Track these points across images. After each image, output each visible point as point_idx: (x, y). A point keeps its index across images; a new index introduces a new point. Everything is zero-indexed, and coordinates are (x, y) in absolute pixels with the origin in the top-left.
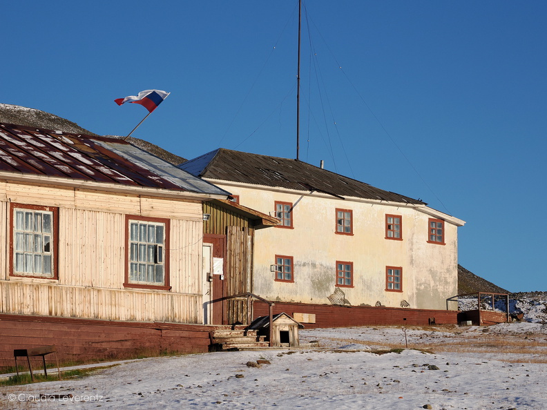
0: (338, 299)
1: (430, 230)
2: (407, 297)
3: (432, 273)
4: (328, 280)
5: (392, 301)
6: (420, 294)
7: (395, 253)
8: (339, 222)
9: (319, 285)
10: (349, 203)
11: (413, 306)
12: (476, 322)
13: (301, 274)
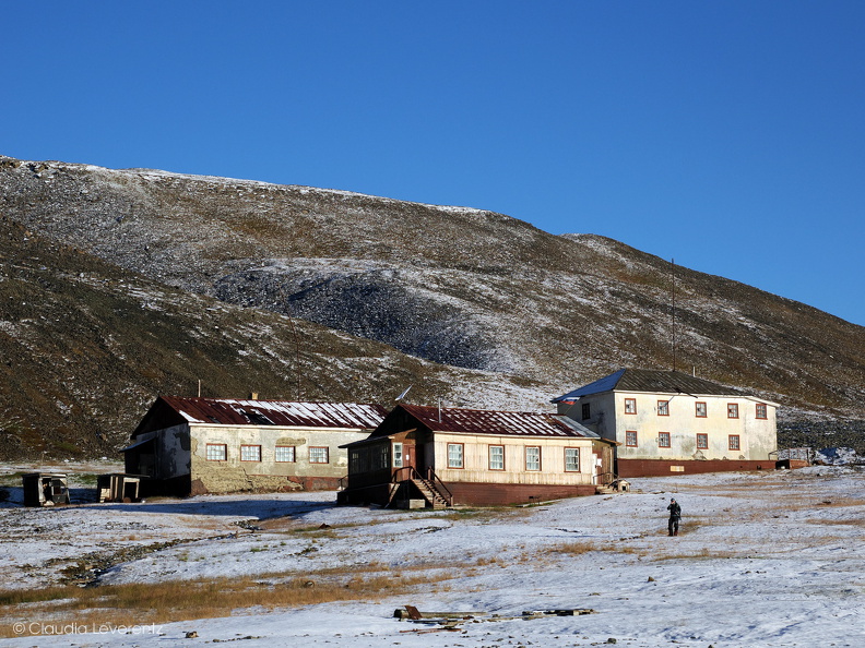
0: (698, 457)
1: (757, 411)
2: (744, 453)
3: (760, 438)
4: (692, 445)
5: (734, 456)
6: (752, 451)
7: (735, 427)
8: (698, 410)
9: (686, 449)
10: (702, 398)
11: (748, 459)
12: (788, 467)
13: (675, 443)
